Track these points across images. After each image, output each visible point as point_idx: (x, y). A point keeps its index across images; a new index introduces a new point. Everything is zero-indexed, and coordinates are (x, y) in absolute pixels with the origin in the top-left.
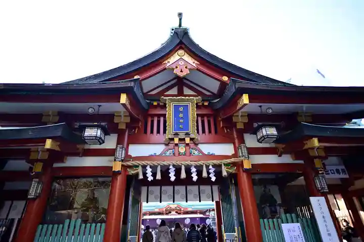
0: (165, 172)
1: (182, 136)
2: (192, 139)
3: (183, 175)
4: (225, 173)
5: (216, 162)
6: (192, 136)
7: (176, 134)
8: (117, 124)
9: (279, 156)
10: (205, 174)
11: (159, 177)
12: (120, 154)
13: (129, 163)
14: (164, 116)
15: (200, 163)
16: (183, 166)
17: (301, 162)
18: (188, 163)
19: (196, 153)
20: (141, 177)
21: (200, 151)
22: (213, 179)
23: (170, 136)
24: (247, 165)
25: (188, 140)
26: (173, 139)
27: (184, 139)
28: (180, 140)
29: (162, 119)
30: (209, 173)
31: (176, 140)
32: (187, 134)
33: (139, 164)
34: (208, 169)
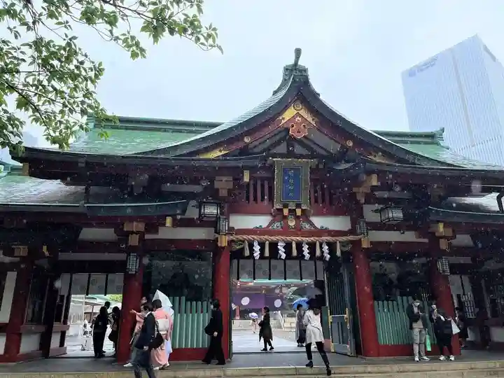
0: (274, 246)
1: (292, 206)
2: (303, 211)
3: (295, 253)
4: (338, 253)
5: (329, 239)
6: (304, 207)
7: (286, 206)
8: (218, 190)
9: (402, 233)
10: (318, 253)
11: (267, 253)
12: (224, 226)
13: (234, 237)
14: (272, 179)
15: (313, 239)
16: (294, 242)
17: (426, 240)
18: (300, 239)
19: (307, 226)
20: (247, 253)
21: (312, 224)
22: (328, 258)
23: (278, 206)
24: (365, 245)
25: (299, 212)
27: (294, 211)
28: (290, 211)
29: (267, 184)
30: (322, 252)
31: (286, 212)
32: (298, 206)
33: (245, 239)
34: (321, 247)
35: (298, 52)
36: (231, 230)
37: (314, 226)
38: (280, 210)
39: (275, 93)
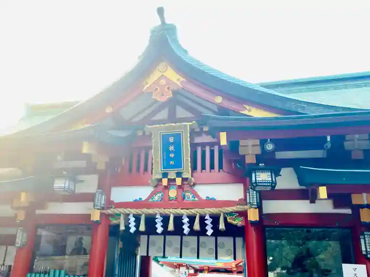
0: (151, 219)
1: (172, 175)
2: (184, 180)
5: (214, 210)
6: (185, 175)
7: (165, 175)
8: (96, 164)
9: (311, 202)
11: (143, 228)
12: (99, 200)
13: (110, 211)
15: (193, 211)
16: (172, 215)
18: (179, 211)
19: (191, 197)
20: (122, 228)
21: (195, 195)
23: (158, 176)
24: (252, 217)
25: (179, 181)
26: (160, 180)
27: (174, 180)
28: (170, 180)
29: (150, 152)
30: (203, 225)
31: (165, 182)
32: (179, 174)
33: (121, 212)
35: (160, 11)
36: (110, 204)
37: (198, 196)
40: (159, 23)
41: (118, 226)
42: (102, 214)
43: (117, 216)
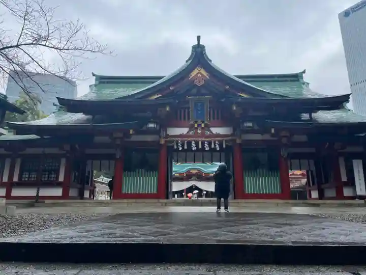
0: (189, 143)
1: (200, 122)
2: (205, 124)
3: (200, 146)
4: (224, 146)
5: (220, 139)
6: (206, 122)
7: (196, 122)
9: (262, 135)
10: (213, 146)
11: (186, 147)
12: (163, 134)
13: (169, 139)
14: (189, 108)
15: (210, 139)
16: (200, 141)
18: (203, 139)
19: (208, 133)
20: (175, 147)
22: (218, 149)
23: (192, 123)
24: (238, 141)
25: (203, 125)
27: (201, 125)
28: (198, 125)
29: (187, 111)
30: (215, 146)
31: (196, 125)
32: (203, 122)
33: (174, 140)
34: (215, 143)
35: (199, 38)
36: (167, 136)
37: (212, 132)
38: (193, 125)
39: (187, 61)
40: (197, 43)
41: (173, 146)
42: (165, 141)
43: (172, 142)
